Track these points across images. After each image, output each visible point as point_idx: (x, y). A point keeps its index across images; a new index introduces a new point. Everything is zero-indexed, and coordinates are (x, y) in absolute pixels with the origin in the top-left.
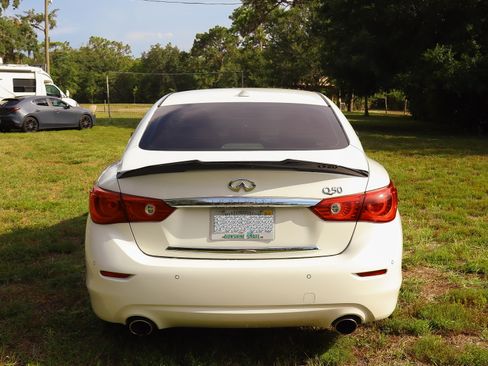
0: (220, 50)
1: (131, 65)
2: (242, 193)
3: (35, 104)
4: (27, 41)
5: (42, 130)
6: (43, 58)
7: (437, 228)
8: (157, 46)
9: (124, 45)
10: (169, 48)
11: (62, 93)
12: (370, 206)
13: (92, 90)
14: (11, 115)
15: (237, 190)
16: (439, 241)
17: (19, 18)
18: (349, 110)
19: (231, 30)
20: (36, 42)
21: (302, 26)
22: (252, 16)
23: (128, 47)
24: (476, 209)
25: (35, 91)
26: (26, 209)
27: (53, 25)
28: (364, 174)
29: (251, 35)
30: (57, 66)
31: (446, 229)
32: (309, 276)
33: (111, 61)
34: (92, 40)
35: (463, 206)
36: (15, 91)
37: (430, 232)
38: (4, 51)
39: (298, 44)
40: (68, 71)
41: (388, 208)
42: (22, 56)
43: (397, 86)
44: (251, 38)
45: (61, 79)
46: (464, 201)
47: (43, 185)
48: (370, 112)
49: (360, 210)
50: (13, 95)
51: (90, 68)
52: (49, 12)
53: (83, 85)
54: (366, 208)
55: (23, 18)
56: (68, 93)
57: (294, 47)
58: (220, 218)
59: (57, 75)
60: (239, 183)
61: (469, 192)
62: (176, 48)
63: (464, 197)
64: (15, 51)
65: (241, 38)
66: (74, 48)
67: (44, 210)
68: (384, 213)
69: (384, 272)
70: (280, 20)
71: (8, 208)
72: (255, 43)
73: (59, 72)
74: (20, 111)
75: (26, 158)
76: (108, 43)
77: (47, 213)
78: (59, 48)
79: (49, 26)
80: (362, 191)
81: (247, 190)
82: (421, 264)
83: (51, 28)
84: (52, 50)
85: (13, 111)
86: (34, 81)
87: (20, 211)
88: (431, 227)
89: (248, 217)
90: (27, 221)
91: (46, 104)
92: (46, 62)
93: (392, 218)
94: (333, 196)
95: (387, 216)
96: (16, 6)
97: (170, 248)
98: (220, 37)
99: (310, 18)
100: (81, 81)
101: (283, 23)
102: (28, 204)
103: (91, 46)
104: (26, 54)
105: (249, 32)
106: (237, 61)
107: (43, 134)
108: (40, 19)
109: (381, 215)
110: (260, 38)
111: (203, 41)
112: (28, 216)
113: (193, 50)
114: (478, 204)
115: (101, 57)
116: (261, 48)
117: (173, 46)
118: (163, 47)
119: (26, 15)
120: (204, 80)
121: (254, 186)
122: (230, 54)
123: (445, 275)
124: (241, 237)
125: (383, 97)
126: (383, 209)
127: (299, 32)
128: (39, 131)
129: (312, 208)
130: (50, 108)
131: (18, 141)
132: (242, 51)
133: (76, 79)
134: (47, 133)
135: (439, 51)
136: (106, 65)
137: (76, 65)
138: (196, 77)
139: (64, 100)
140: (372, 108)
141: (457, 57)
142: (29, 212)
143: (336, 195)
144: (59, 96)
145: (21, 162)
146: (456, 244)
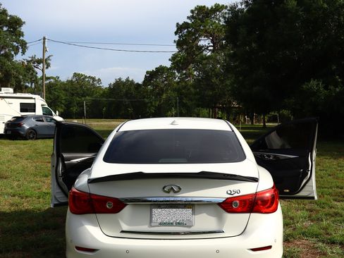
0: (163, 82)
1: (101, 92)
2: (172, 194)
3: (34, 120)
4: (30, 77)
5: (39, 139)
6: (41, 88)
7: (311, 211)
8: (120, 79)
9: (97, 79)
10: (127, 80)
11: (53, 113)
12: (259, 202)
13: (74, 109)
14: (18, 128)
15: (168, 192)
16: (312, 221)
17: (25, 61)
18: (252, 123)
19: (170, 69)
20: (36, 77)
21: (219, 66)
22: (185, 59)
23: (99, 80)
24: (339, 196)
25: (35, 111)
26: (27, 197)
27: (48, 66)
28: (255, 180)
29: (184, 72)
30: (50, 93)
31: (318, 211)
32: (218, 252)
33: (88, 89)
34: (75, 75)
35: (330, 194)
36: (21, 111)
37: (306, 214)
38: (14, 83)
39: (216, 78)
40: (58, 96)
41: (272, 203)
42: (26, 87)
43: (285, 107)
44: (185, 74)
45: (53, 103)
46: (330, 191)
47: (38, 179)
48: (266, 124)
49: (253, 205)
50: (19, 114)
51: (73, 94)
52: (46, 57)
53: (68, 106)
54: (257, 203)
55: (28, 62)
56: (57, 113)
57: (214, 80)
58: (156, 211)
59: (51, 99)
60: (170, 187)
61: (334, 184)
62: (133, 80)
63: (331, 188)
64: (22, 83)
65: (177, 74)
66: (62, 81)
67: (39, 198)
68: (269, 207)
69: (270, 247)
70: (204, 62)
71: (14, 196)
72: (186, 77)
73: (52, 97)
74: (24, 125)
75: (27, 159)
76: (86, 77)
77: (41, 200)
78: (52, 80)
79: (46, 66)
80: (254, 192)
81: (175, 192)
82: (299, 238)
83: (47, 68)
84: (48, 82)
85: (20, 125)
86: (34, 104)
87: (22, 198)
88: (307, 210)
89: (175, 210)
90: (26, 206)
91: (42, 121)
92: (43, 91)
93: (275, 210)
94: (234, 195)
95: (271, 209)
96: (23, 53)
97: (123, 232)
98: (163, 73)
99: (225, 60)
100: (67, 103)
101: (206, 64)
102: (28, 193)
103: (74, 80)
104: (30, 85)
105: (183, 70)
106: (175, 90)
107: (39, 141)
108: (39, 62)
109: (267, 208)
110: (191, 74)
111: (151, 76)
112: (28, 202)
113: (144, 82)
114: (340, 193)
115: (81, 87)
116: (191, 81)
117: (130, 80)
118: (124, 79)
119: (30, 59)
120: (151, 102)
121: (180, 189)
122: (169, 85)
123: (316, 245)
124: (171, 224)
125: (276, 114)
126: (269, 204)
127: (217, 70)
128: (37, 139)
129: (220, 204)
130: (45, 123)
131: (22, 146)
132: (178, 83)
133: (63, 102)
134: (43, 141)
135: (313, 84)
136: (84, 92)
137: (63, 92)
138: (146, 100)
139: (54, 117)
140: (269, 122)
141: (326, 88)
142: (28, 199)
143: (236, 195)
144: (52, 115)
145: (24, 162)
146: (324, 223)
